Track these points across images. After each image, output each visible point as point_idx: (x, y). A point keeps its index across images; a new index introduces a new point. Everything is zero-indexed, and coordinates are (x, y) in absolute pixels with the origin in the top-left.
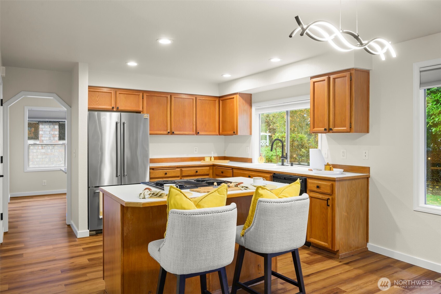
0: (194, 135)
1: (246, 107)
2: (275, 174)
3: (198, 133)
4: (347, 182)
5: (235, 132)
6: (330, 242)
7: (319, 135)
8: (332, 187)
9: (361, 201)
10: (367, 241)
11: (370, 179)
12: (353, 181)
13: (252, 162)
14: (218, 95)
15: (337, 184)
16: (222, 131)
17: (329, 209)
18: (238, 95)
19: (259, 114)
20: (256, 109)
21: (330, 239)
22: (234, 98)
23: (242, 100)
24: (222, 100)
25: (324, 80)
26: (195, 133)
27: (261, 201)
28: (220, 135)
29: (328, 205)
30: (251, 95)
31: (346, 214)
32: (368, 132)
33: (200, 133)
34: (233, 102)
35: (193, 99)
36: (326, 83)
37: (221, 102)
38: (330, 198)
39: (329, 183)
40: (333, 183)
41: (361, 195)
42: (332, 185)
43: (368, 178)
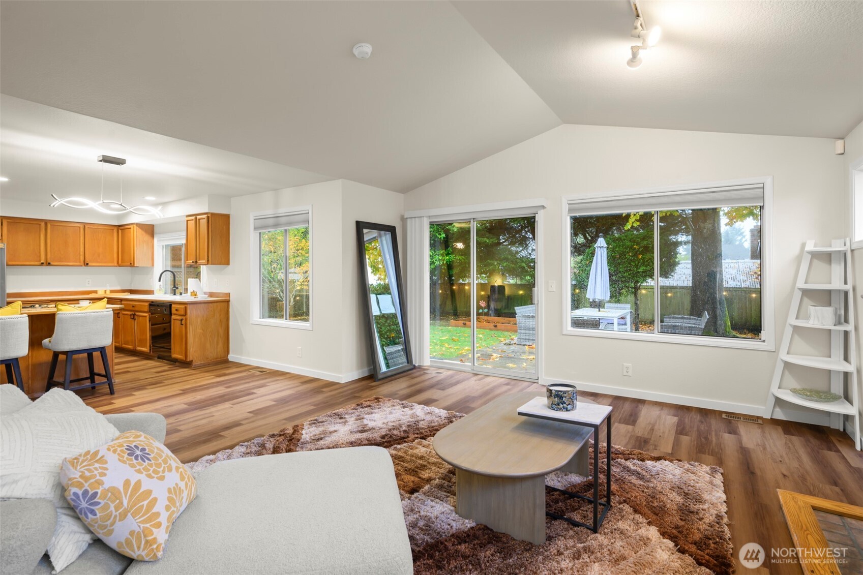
0: (82, 266)
1: (147, 237)
2: (153, 302)
3: (87, 264)
4: (202, 305)
5: (132, 263)
6: (184, 355)
7: (202, 266)
8: (186, 308)
9: (220, 321)
10: (228, 352)
11: (230, 303)
12: (210, 304)
13: (154, 294)
14: (117, 224)
15: (189, 307)
16: (122, 262)
17: (184, 327)
18: (135, 226)
19: (163, 246)
20: (158, 241)
21: (184, 352)
22: (130, 228)
23: (140, 230)
24: (121, 229)
25: (193, 220)
26: (82, 263)
27: (58, 314)
28: (119, 266)
29: (182, 324)
30: (153, 225)
31: (201, 331)
32: (228, 263)
33: (90, 264)
34: (130, 232)
35: (80, 227)
36: (194, 222)
37: (120, 231)
38: (184, 318)
39: (183, 306)
40: (186, 305)
41: (220, 315)
42: (186, 307)
43: (228, 302)
